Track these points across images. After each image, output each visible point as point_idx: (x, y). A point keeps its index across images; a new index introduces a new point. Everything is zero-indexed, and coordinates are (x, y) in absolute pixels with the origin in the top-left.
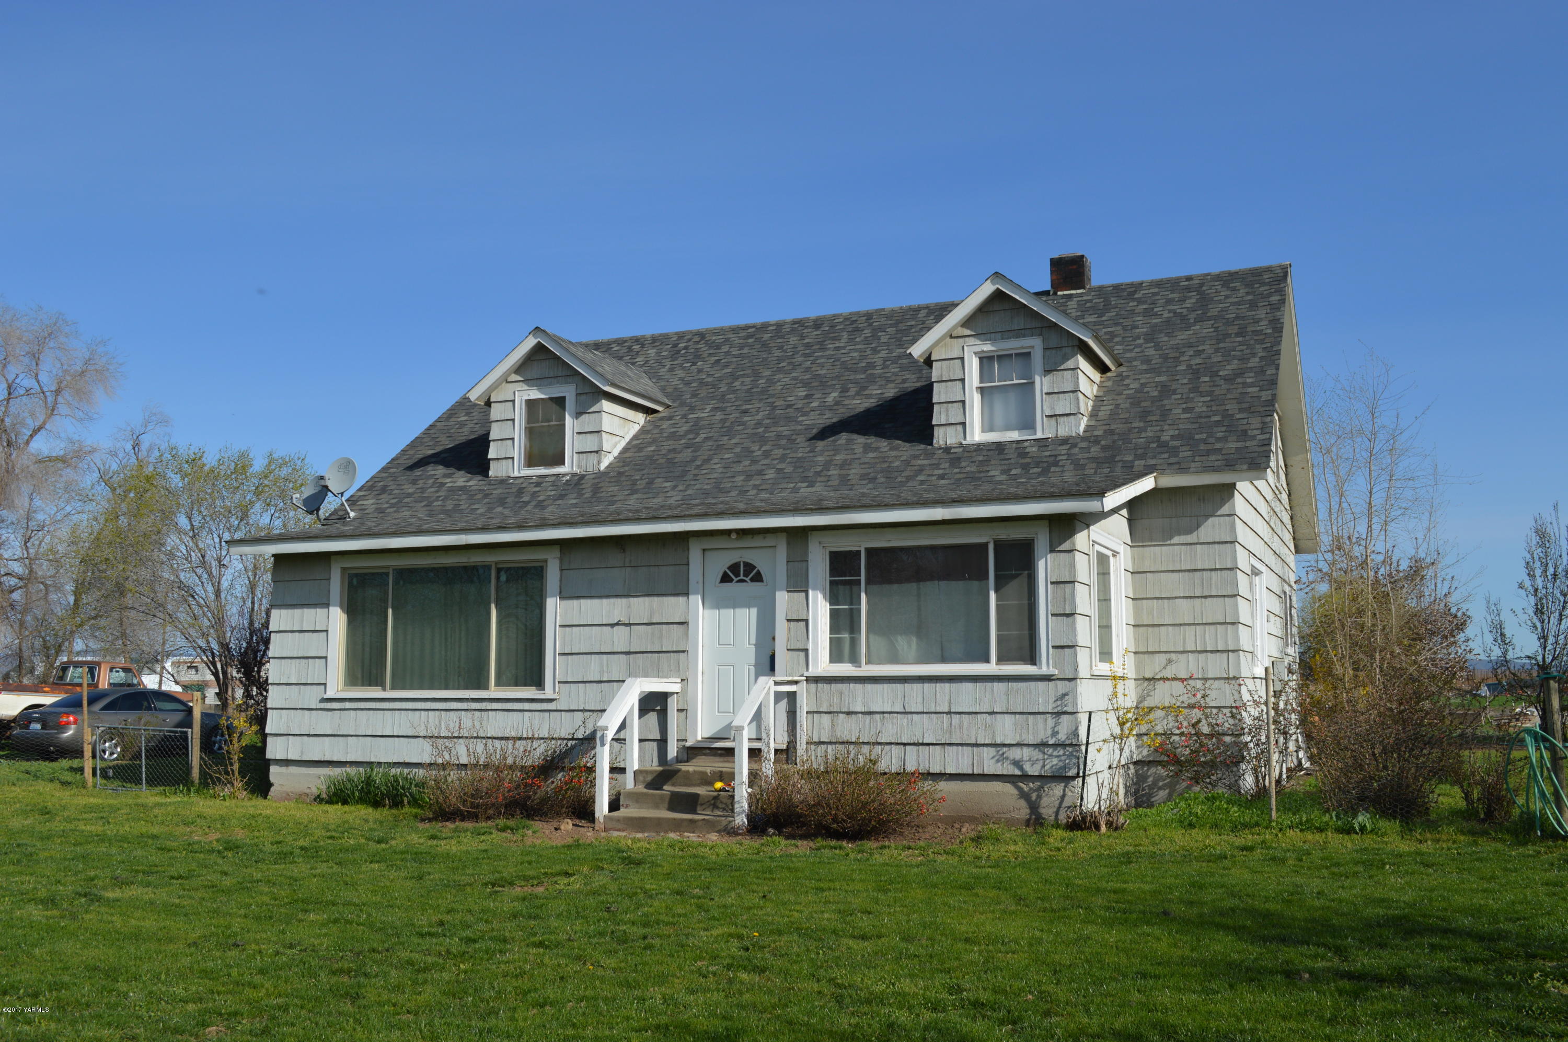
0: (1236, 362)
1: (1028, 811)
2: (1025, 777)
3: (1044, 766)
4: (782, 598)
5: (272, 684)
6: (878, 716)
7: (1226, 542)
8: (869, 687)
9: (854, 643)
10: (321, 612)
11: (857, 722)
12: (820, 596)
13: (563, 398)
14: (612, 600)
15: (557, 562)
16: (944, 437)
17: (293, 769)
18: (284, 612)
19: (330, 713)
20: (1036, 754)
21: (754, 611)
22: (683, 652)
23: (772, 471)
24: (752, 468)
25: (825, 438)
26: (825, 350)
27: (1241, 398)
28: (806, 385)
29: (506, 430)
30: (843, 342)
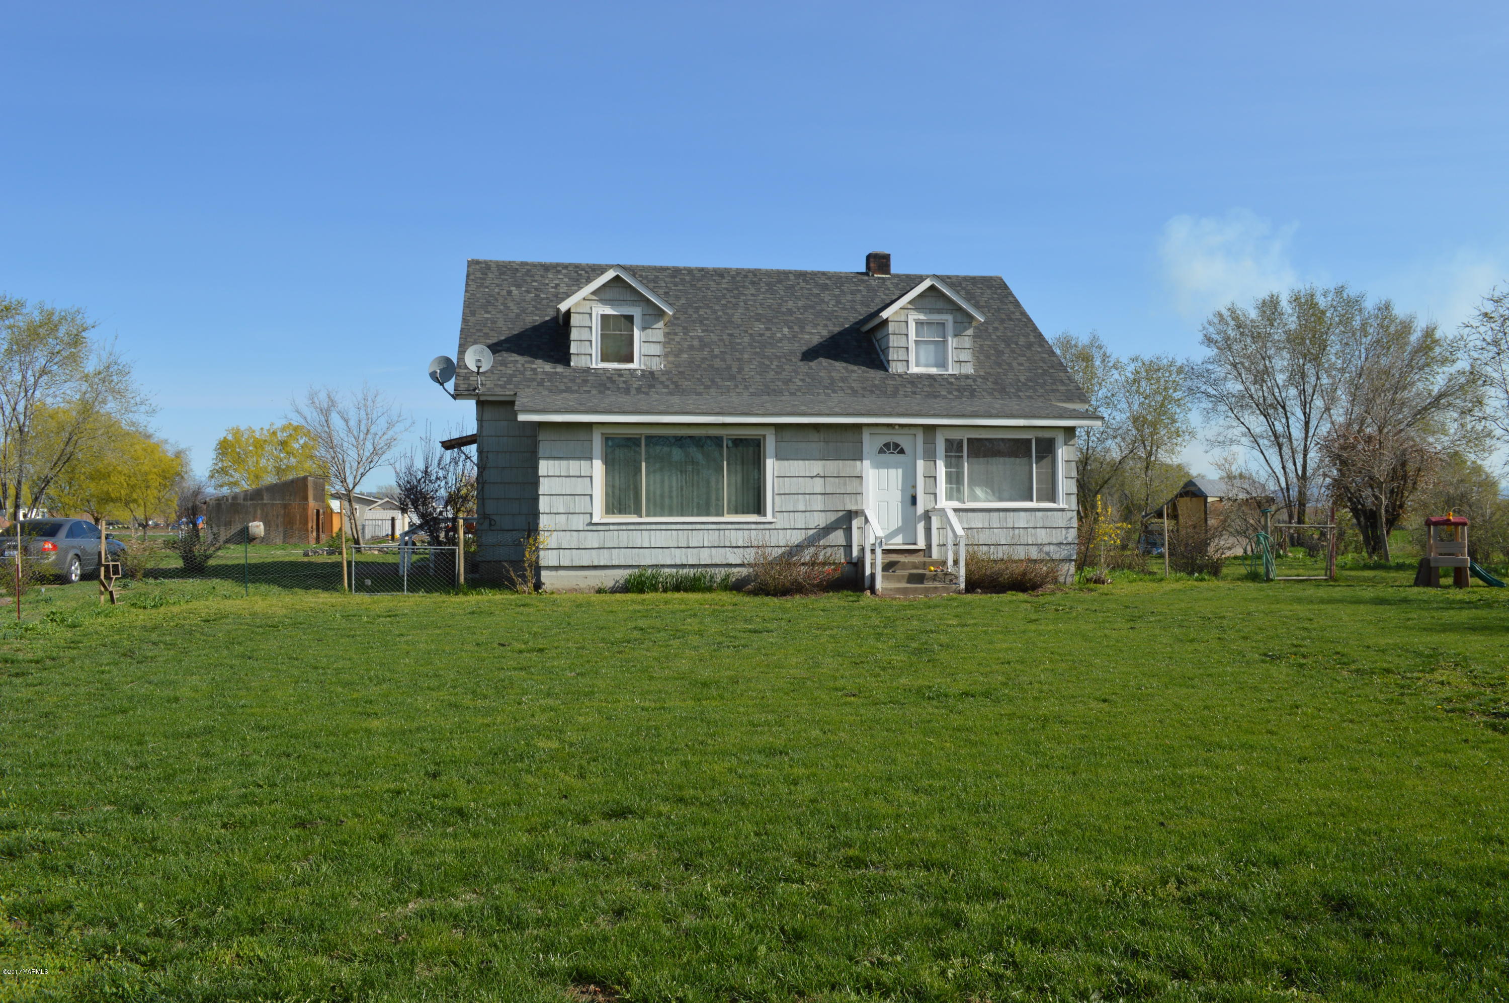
0: (1022, 337)
2: (1052, 560)
3: (1061, 555)
4: (920, 464)
5: (542, 513)
8: (970, 514)
10: (584, 464)
12: (942, 464)
13: (632, 316)
14: (812, 462)
15: (773, 437)
16: (896, 368)
17: (562, 573)
18: (551, 462)
19: (596, 533)
20: (1057, 548)
21: (900, 471)
22: (859, 493)
23: (797, 380)
24: (781, 377)
25: (811, 361)
26: (745, 295)
27: (1043, 360)
28: (758, 320)
29: (585, 335)
30: (753, 291)
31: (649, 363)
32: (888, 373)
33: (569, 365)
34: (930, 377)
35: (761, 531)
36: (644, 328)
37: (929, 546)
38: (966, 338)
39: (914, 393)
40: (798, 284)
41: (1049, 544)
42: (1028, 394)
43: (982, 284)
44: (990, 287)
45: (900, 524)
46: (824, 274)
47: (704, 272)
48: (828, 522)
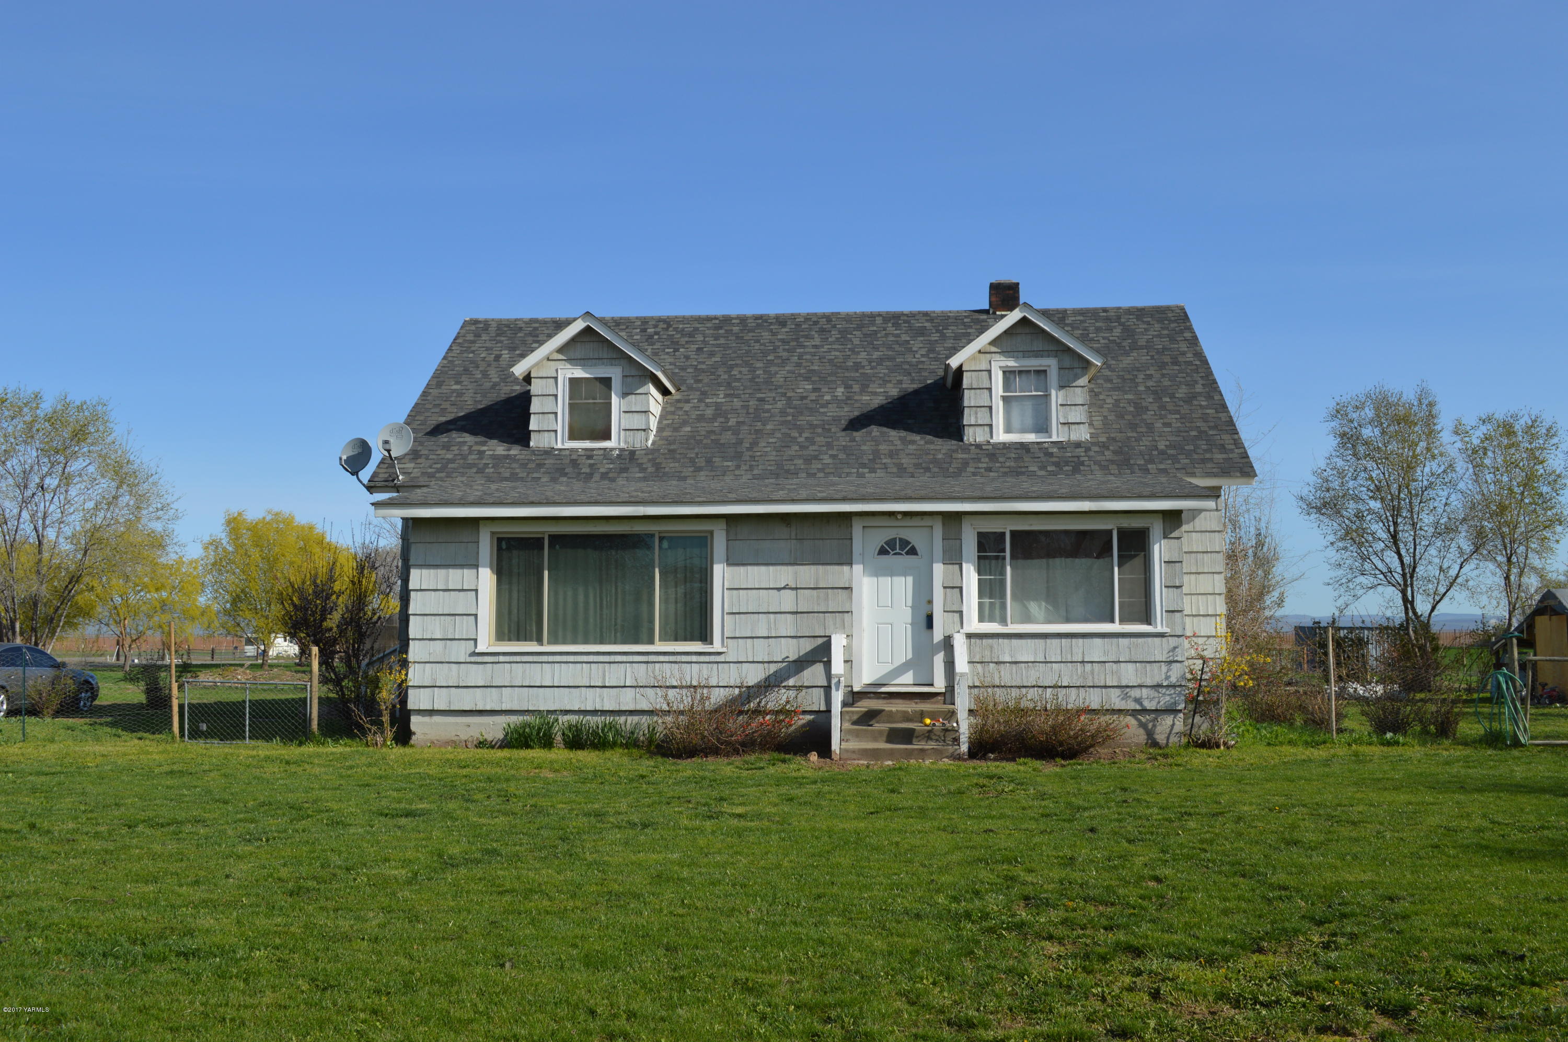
0: (1184, 387)
1: (1146, 737)
2: (1144, 711)
3: (1159, 702)
4: (939, 569)
5: (413, 639)
6: (1023, 665)
7: (1215, 531)
8: (1015, 642)
9: (1003, 606)
10: (468, 573)
11: (1005, 671)
12: (972, 568)
13: (610, 379)
14: (779, 568)
15: (724, 533)
16: (974, 435)
17: (437, 719)
18: (425, 572)
19: (481, 666)
20: (1152, 693)
21: (910, 579)
22: (848, 612)
23: (826, 457)
24: (805, 453)
25: (857, 430)
26: (804, 347)
27: (1205, 418)
28: (807, 379)
29: (548, 405)
30: (817, 341)
31: (630, 440)
32: (961, 443)
33: (528, 445)
34: (1023, 446)
35: (705, 665)
36: (625, 395)
37: (950, 688)
38: (1078, 390)
39: (989, 469)
40: (885, 329)
41: (1140, 686)
42: (1162, 466)
43: (1152, 316)
44: (1160, 321)
45: (910, 656)
46: (926, 314)
47: (762, 320)
48: (801, 654)
